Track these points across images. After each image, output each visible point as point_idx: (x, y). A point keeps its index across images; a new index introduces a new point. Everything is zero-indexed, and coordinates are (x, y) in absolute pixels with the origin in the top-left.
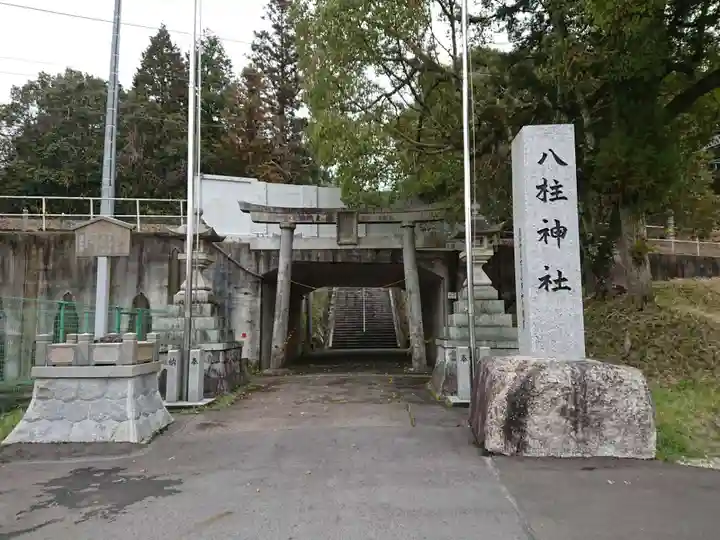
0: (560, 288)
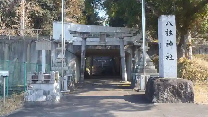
0: (171, 59)
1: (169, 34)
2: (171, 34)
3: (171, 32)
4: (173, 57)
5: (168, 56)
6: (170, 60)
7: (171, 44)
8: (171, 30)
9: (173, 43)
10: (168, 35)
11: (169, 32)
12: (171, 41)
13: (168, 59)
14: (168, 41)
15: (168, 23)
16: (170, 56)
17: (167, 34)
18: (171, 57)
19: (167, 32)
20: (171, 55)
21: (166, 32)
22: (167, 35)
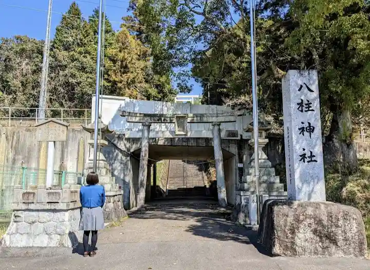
0: (311, 161)
1: (304, 109)
2: (310, 109)
3: (311, 105)
4: (314, 156)
5: (305, 154)
6: (308, 162)
7: (311, 129)
8: (308, 101)
9: (314, 128)
10: (304, 111)
11: (306, 105)
12: (309, 124)
13: (304, 161)
14: (303, 123)
15: (301, 86)
16: (309, 155)
17: (300, 109)
18: (312, 156)
19: (301, 104)
20: (311, 152)
21: (298, 104)
22: (302, 111)
